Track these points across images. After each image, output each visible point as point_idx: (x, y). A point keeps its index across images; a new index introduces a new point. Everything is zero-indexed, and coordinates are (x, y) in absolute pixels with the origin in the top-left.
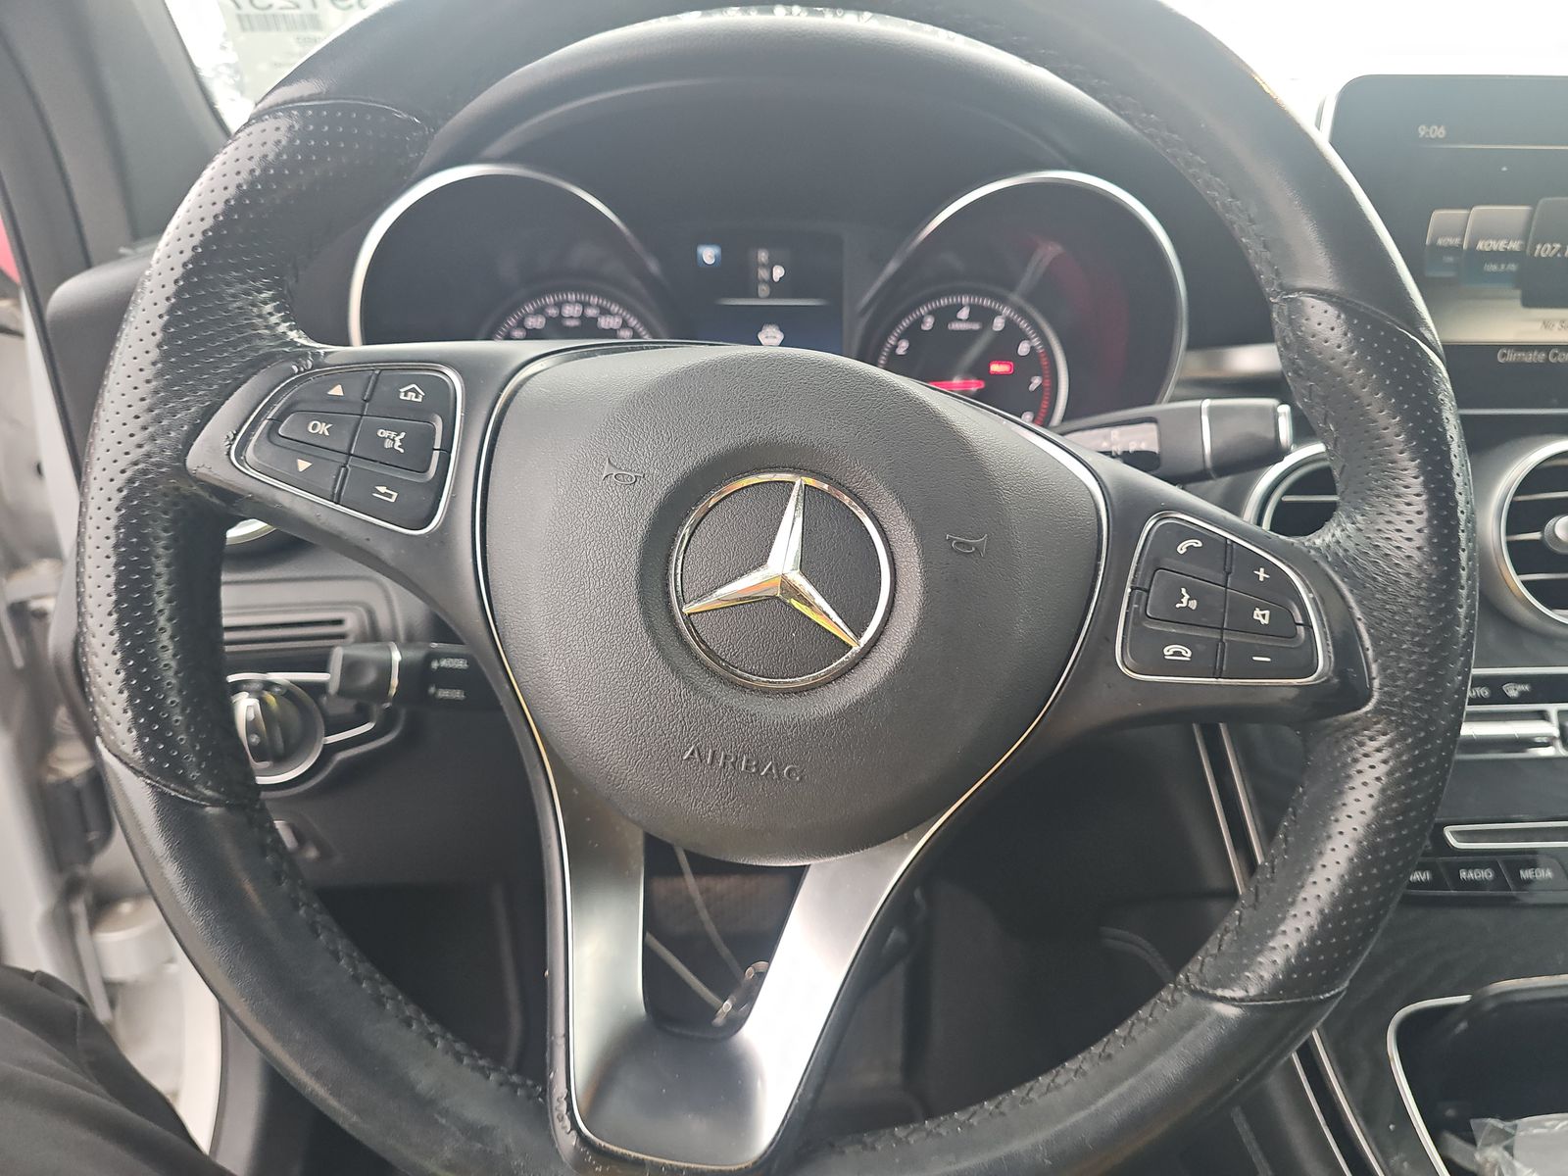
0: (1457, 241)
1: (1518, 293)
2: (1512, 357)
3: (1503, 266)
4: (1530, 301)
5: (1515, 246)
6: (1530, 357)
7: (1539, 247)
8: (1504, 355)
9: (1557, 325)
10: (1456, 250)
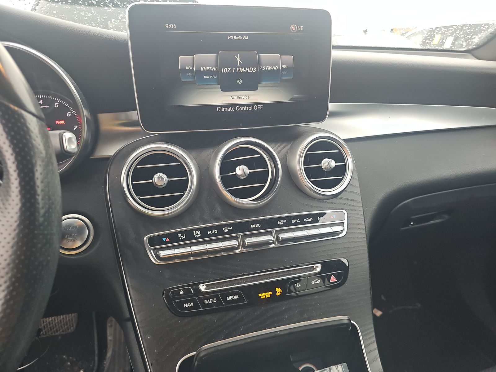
0: (191, 68)
1: (219, 86)
2: (222, 110)
3: (211, 77)
4: (224, 89)
5: (214, 69)
6: (229, 109)
7: (223, 69)
8: (219, 109)
9: (236, 97)
10: (191, 71)
